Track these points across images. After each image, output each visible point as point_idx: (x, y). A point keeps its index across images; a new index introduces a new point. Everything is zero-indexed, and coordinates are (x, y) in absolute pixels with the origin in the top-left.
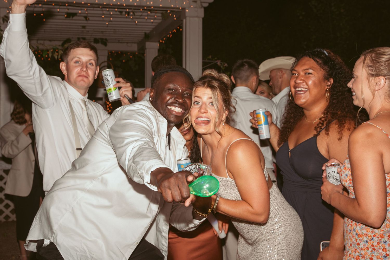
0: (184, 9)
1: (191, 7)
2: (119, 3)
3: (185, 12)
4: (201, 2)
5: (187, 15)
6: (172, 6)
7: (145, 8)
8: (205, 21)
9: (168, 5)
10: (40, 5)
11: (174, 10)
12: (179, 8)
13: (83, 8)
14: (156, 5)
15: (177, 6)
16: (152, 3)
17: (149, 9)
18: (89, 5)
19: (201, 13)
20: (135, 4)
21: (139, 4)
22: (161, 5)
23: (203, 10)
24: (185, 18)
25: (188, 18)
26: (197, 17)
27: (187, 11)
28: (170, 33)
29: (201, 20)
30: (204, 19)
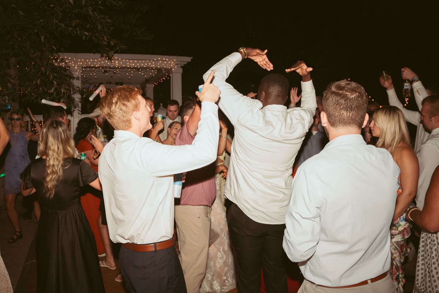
0: (171, 68)
1: (175, 67)
2: (136, 66)
3: (172, 70)
4: (181, 64)
5: (173, 72)
6: (165, 67)
7: (150, 68)
8: (183, 75)
9: (163, 67)
10: (94, 69)
11: (166, 69)
12: (168, 68)
13: (116, 70)
14: (156, 67)
15: (168, 67)
16: (154, 66)
17: (152, 69)
18: (120, 68)
19: (181, 70)
20: (145, 66)
21: (147, 66)
22: (159, 67)
23: (182, 69)
24: (172, 73)
25: (173, 74)
26: (179, 73)
27: (173, 69)
28: (161, 79)
29: (181, 74)
30: (182, 74)
